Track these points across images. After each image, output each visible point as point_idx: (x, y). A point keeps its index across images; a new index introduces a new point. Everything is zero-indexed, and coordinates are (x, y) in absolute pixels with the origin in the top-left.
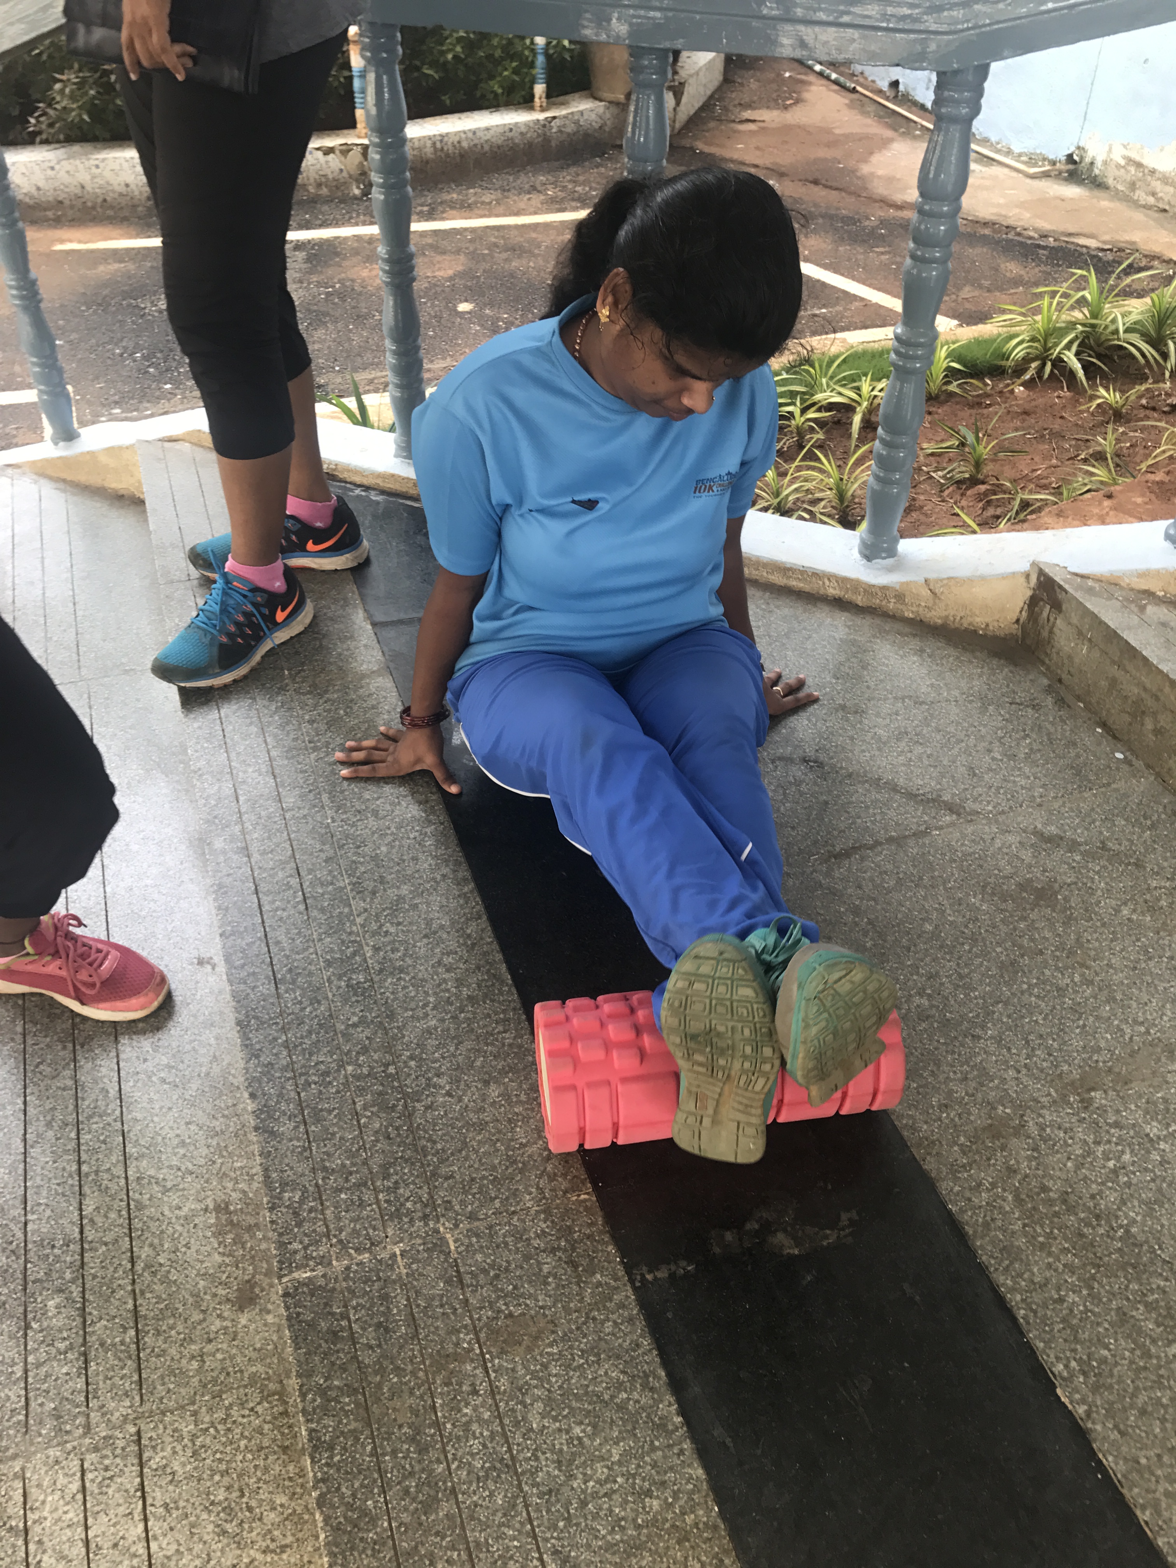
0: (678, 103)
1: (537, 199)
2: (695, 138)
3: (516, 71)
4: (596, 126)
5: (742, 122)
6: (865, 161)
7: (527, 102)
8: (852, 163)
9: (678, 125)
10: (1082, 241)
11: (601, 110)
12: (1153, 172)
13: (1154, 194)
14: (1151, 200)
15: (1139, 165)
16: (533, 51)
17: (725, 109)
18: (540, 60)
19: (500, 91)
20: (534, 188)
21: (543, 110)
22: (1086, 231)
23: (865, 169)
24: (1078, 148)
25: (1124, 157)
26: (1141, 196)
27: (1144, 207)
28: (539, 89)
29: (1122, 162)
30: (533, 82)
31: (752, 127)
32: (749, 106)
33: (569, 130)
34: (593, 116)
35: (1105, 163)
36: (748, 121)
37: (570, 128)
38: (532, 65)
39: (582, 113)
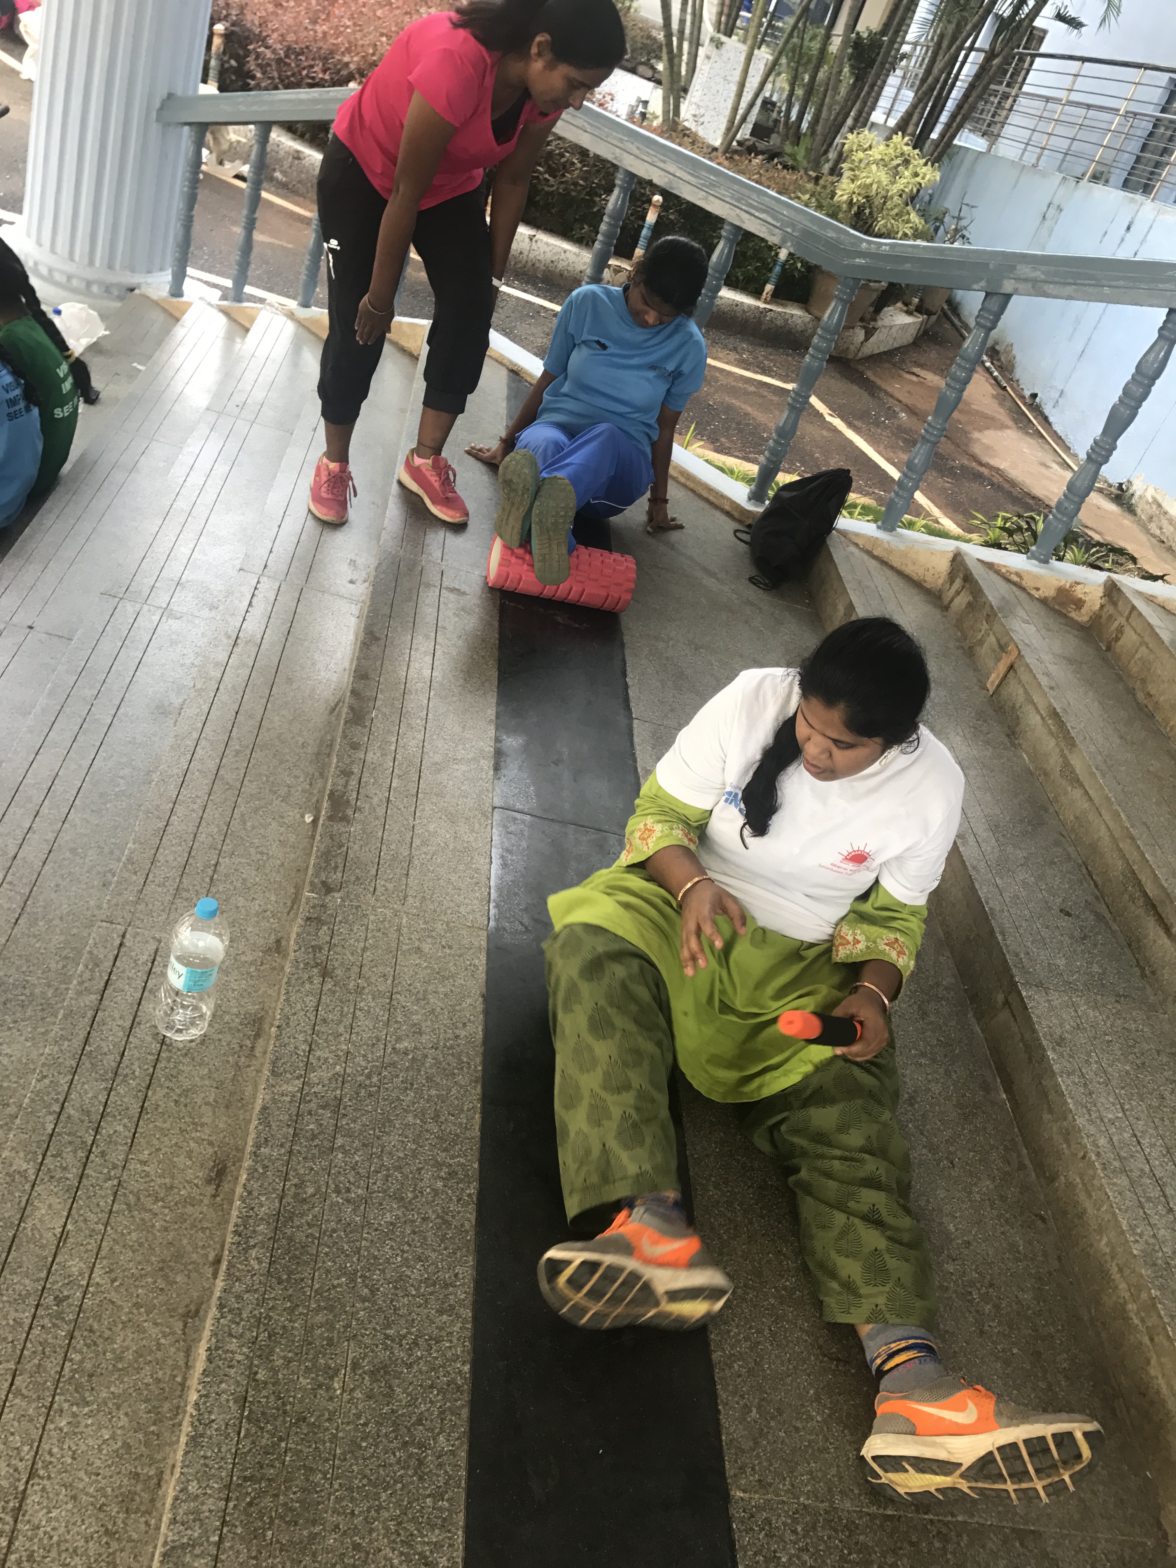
0: (867, 339)
1: (733, 356)
2: (869, 368)
3: (757, 268)
4: (800, 329)
5: (909, 372)
6: (980, 431)
7: (757, 293)
8: (968, 428)
9: (860, 355)
10: (1090, 533)
11: (807, 320)
12: (1166, 513)
13: (1161, 528)
14: (1158, 532)
15: (1159, 506)
16: (775, 262)
17: (903, 361)
18: (778, 269)
19: (741, 278)
20: (735, 349)
21: (766, 302)
22: (1098, 529)
23: (976, 435)
24: (1129, 481)
25: (1153, 497)
26: (1153, 528)
27: (1152, 535)
28: (769, 288)
29: (1150, 500)
30: (766, 282)
31: (914, 378)
32: (922, 366)
33: (778, 323)
34: (799, 321)
35: (1140, 497)
36: (914, 374)
37: (780, 322)
38: (770, 270)
39: (792, 315)
